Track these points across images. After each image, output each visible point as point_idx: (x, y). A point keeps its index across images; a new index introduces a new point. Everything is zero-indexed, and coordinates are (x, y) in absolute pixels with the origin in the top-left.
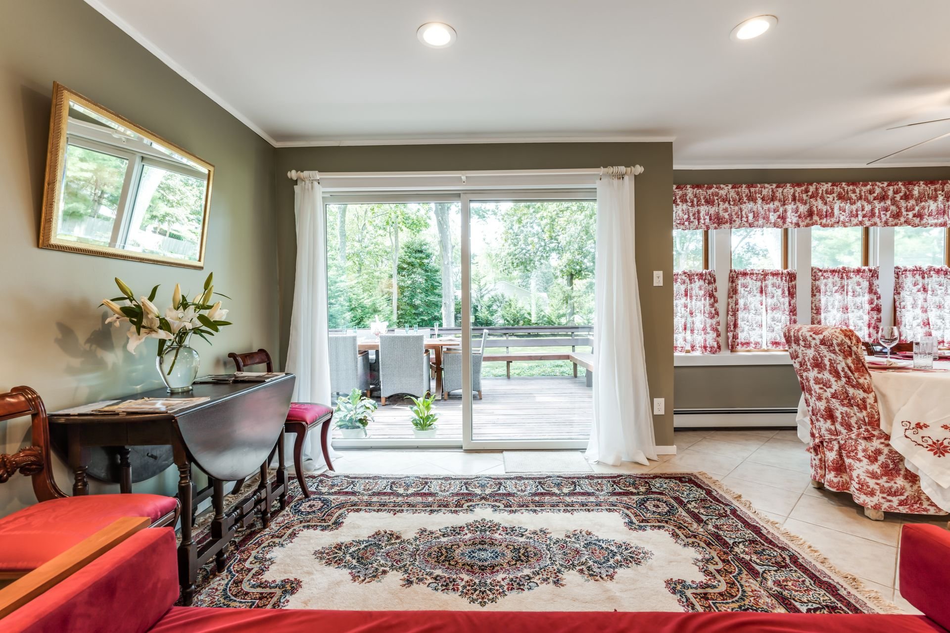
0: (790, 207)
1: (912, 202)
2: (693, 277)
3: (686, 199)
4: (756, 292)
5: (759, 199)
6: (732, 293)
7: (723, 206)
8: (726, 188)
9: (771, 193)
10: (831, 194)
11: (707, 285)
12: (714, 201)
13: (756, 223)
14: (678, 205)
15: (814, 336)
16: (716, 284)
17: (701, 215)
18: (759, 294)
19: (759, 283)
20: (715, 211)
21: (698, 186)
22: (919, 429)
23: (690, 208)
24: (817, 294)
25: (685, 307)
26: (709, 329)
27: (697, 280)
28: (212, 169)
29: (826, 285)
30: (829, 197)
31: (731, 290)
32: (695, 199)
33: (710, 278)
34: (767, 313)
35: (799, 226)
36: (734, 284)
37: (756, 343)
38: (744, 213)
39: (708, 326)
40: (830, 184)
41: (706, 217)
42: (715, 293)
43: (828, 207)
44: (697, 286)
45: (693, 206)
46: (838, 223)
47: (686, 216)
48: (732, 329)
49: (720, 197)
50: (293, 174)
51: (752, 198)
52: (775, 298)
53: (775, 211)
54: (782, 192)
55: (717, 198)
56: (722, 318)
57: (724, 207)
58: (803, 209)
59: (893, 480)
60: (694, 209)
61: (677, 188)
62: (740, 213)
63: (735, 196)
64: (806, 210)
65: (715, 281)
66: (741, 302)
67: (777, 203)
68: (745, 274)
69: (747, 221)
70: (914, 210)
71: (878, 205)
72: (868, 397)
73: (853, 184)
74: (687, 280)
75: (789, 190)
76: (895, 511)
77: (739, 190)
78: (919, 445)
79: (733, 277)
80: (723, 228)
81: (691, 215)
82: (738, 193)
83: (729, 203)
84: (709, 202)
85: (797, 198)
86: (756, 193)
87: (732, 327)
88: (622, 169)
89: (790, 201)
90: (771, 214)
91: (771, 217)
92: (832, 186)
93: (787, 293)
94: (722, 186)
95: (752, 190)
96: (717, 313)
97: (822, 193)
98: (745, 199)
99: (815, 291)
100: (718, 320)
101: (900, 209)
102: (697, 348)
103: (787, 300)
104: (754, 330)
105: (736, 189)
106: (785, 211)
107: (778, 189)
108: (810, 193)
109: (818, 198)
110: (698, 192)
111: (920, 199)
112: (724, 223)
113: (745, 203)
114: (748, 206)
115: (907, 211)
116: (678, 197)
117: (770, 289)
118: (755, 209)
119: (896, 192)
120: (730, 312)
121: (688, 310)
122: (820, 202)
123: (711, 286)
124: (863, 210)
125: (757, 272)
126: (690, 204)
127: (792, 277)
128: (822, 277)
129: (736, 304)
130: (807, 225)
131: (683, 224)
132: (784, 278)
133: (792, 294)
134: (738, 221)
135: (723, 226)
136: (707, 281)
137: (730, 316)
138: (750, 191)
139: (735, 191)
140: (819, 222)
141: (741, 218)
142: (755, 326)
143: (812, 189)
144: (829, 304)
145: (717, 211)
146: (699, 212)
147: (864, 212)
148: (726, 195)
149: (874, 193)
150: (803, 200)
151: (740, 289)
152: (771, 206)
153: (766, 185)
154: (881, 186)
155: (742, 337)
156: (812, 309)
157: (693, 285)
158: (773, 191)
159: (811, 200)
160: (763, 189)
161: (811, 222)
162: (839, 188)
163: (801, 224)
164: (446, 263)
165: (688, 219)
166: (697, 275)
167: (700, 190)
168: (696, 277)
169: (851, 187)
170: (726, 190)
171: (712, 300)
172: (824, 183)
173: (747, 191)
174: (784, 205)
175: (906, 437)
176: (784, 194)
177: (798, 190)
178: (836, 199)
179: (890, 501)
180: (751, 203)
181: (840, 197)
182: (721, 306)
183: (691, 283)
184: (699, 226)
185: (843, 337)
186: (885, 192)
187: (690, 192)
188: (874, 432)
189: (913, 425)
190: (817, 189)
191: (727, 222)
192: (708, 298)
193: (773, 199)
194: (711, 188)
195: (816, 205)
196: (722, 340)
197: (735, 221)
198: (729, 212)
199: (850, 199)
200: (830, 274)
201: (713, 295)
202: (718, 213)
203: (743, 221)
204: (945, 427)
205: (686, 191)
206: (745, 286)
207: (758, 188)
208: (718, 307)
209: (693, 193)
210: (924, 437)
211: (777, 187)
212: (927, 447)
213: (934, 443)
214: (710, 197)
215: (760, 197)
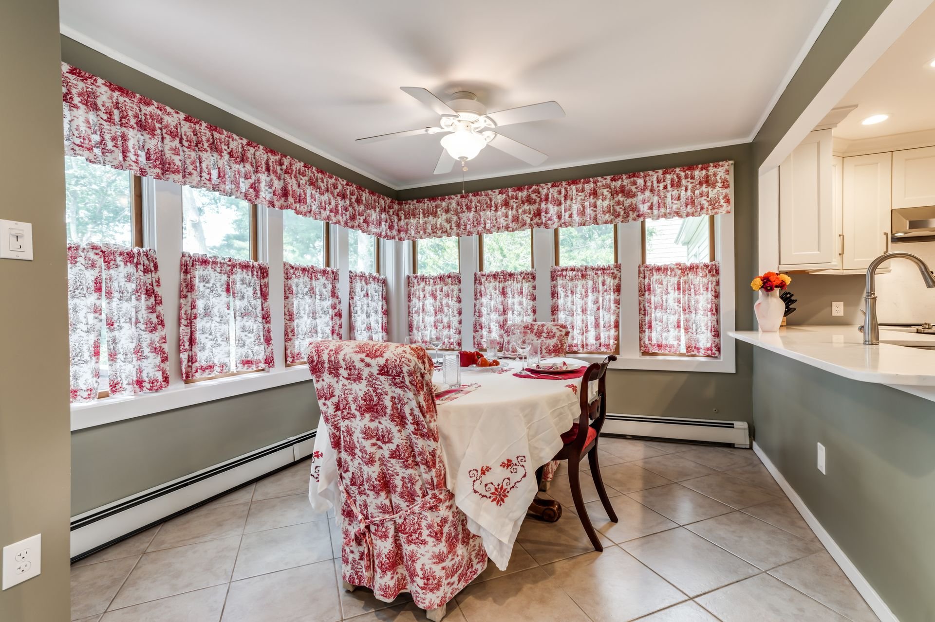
0: (263, 178)
1: (362, 208)
2: (112, 257)
3: (95, 104)
4: (221, 290)
5: (225, 152)
6: (185, 290)
7: (170, 143)
8: (175, 115)
9: (240, 150)
10: (303, 176)
11: (142, 274)
12: (154, 129)
13: (222, 187)
15: (368, 360)
16: (159, 273)
17: (130, 144)
18: (224, 294)
19: (224, 278)
20: (156, 146)
21: (122, 91)
22: (483, 476)
23: (104, 123)
24: (290, 296)
25: (95, 312)
26: (146, 351)
27: (122, 264)
29: (297, 286)
30: (301, 179)
31: (184, 284)
32: (116, 112)
33: (146, 262)
34: (235, 321)
35: (273, 206)
36: (189, 276)
37: (222, 366)
38: (204, 165)
39: (144, 345)
40: (302, 164)
41: (139, 152)
42: (156, 288)
43: (302, 191)
44: (122, 275)
45: (110, 120)
46: (310, 212)
47: (96, 138)
48: (187, 346)
49: (166, 127)
51: (214, 147)
52: (246, 300)
53: (247, 177)
54: (254, 154)
55: (160, 126)
56: (170, 330)
57: (173, 145)
58: (278, 185)
60: (114, 129)
62: (198, 164)
63: (190, 133)
64: (280, 187)
65: (156, 267)
66: (200, 304)
67: (248, 167)
68: (205, 262)
69: (209, 180)
70: (363, 215)
71: (341, 203)
73: (322, 172)
74: (101, 262)
75: (261, 154)
77: (197, 127)
78: (483, 496)
79: (186, 265)
80: (171, 180)
81: (107, 137)
82: (195, 133)
83: (181, 142)
84: (145, 127)
85: (271, 168)
86: (220, 141)
87: (187, 344)
89: (264, 170)
90: (242, 180)
91: (242, 185)
92: (304, 166)
93: (259, 295)
94: (168, 109)
95: (216, 135)
96: (162, 323)
97: (296, 172)
98: (205, 145)
99: (288, 292)
100: (163, 333)
101: (355, 211)
102: (125, 386)
103: (259, 302)
104: (219, 345)
105: (192, 124)
106: (258, 181)
107: (249, 147)
108: (284, 167)
109: (292, 177)
110: (121, 99)
111: (367, 207)
112: (173, 172)
113: (206, 151)
114: (209, 159)
115: (359, 215)
116: (74, 92)
117: (239, 286)
118: (220, 165)
119: (352, 194)
120: (183, 321)
121: (103, 317)
122: (294, 181)
123: (149, 276)
124: (330, 204)
125: (222, 261)
126: (104, 117)
127: (263, 272)
128: (294, 276)
129: (193, 307)
130: (281, 208)
131: (90, 149)
132: (255, 273)
133: (264, 296)
134: (195, 177)
135: (172, 176)
136: (141, 267)
137: (182, 327)
138: (212, 135)
139: (191, 127)
140: (294, 205)
141: (201, 173)
142: (219, 339)
143: (286, 162)
144: (301, 308)
145: (160, 148)
146: (124, 138)
147: (331, 207)
148: (176, 128)
149: (337, 188)
150: (277, 173)
151: (199, 285)
152: (241, 168)
153: (234, 136)
154: (342, 183)
155: (202, 357)
156: (285, 315)
157: (112, 272)
158: (243, 147)
159: (286, 175)
160: (230, 140)
161: (285, 204)
162: (310, 172)
163: (277, 204)
165: (102, 142)
166: (121, 254)
167: (127, 99)
168: (119, 259)
169: (320, 175)
170: (173, 119)
171: (152, 300)
172: (297, 160)
173: (208, 134)
174: (257, 172)
175: (475, 492)
176: (257, 158)
177: (273, 158)
178: (308, 183)
179: (452, 584)
180: (215, 154)
181: (312, 183)
182: (168, 310)
183: (109, 268)
184: (126, 164)
185: (416, 360)
186: (345, 190)
187: (103, 93)
188: (440, 496)
189: (479, 473)
190: (291, 164)
191: (177, 171)
192: (143, 297)
193: (243, 159)
194: (148, 104)
195: (291, 184)
196: (169, 367)
197: (190, 174)
198: (181, 156)
199: (320, 188)
200: (300, 272)
201: (153, 292)
202: (162, 153)
203: (203, 178)
204: (503, 465)
205: (94, 87)
206: (205, 280)
207: (223, 136)
208: (162, 312)
209: (111, 98)
210: (486, 485)
211: (248, 144)
212: (490, 497)
213: (496, 489)
214: (146, 118)
215: (225, 150)
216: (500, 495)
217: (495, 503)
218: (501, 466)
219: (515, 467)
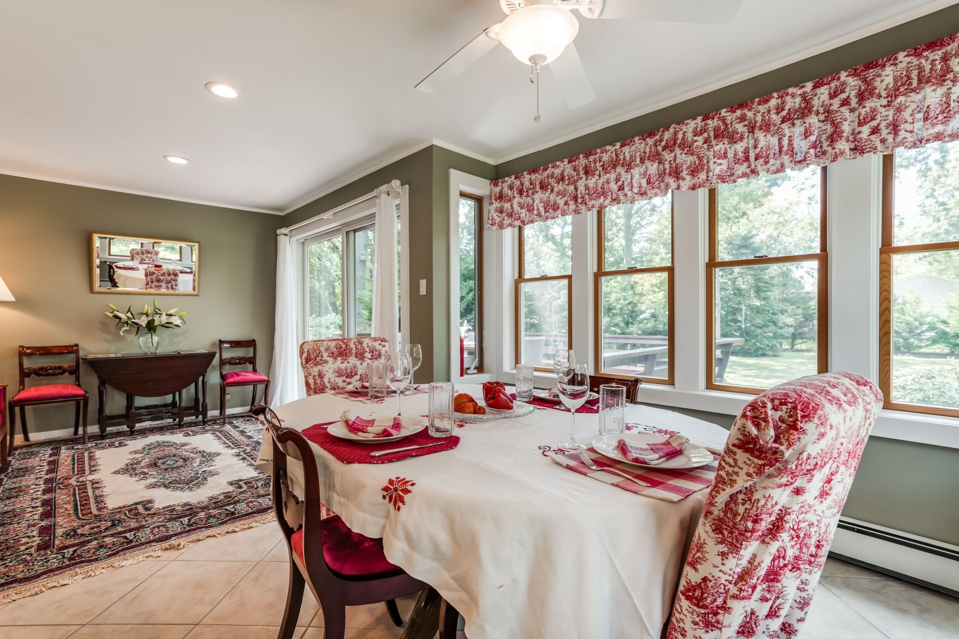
0: (636, 171)
3: (523, 189)
8: (562, 165)
12: (549, 184)
17: (535, 204)
21: (534, 171)
40: (700, 119)
45: (528, 196)
49: (555, 178)
51: (589, 171)
55: (552, 180)
57: (558, 189)
61: (515, 179)
63: (571, 172)
67: (620, 169)
75: (637, 146)
82: (574, 168)
83: (565, 183)
84: (543, 187)
85: (647, 155)
86: (595, 162)
92: (703, 120)
94: (558, 163)
95: (591, 158)
97: (683, 138)
105: (573, 163)
106: (631, 178)
108: (663, 143)
109: (676, 148)
110: (534, 177)
111: (896, 92)
113: (581, 179)
116: (516, 189)
122: (677, 151)
126: (526, 195)
138: (588, 161)
139: (572, 166)
143: (669, 134)
146: (533, 202)
148: (562, 174)
149: (783, 110)
152: (613, 174)
153: (608, 148)
154: (799, 92)
158: (616, 153)
160: (603, 154)
162: (715, 120)
167: (537, 175)
169: (737, 113)
170: (562, 167)
172: (689, 121)
173: (584, 162)
174: (629, 169)
176: (631, 153)
177: (650, 141)
187: (526, 179)
190: (676, 133)
193: (615, 164)
194: (547, 169)
207: (598, 155)
209: (530, 180)
211: (622, 146)
214: (545, 180)
215: (600, 166)
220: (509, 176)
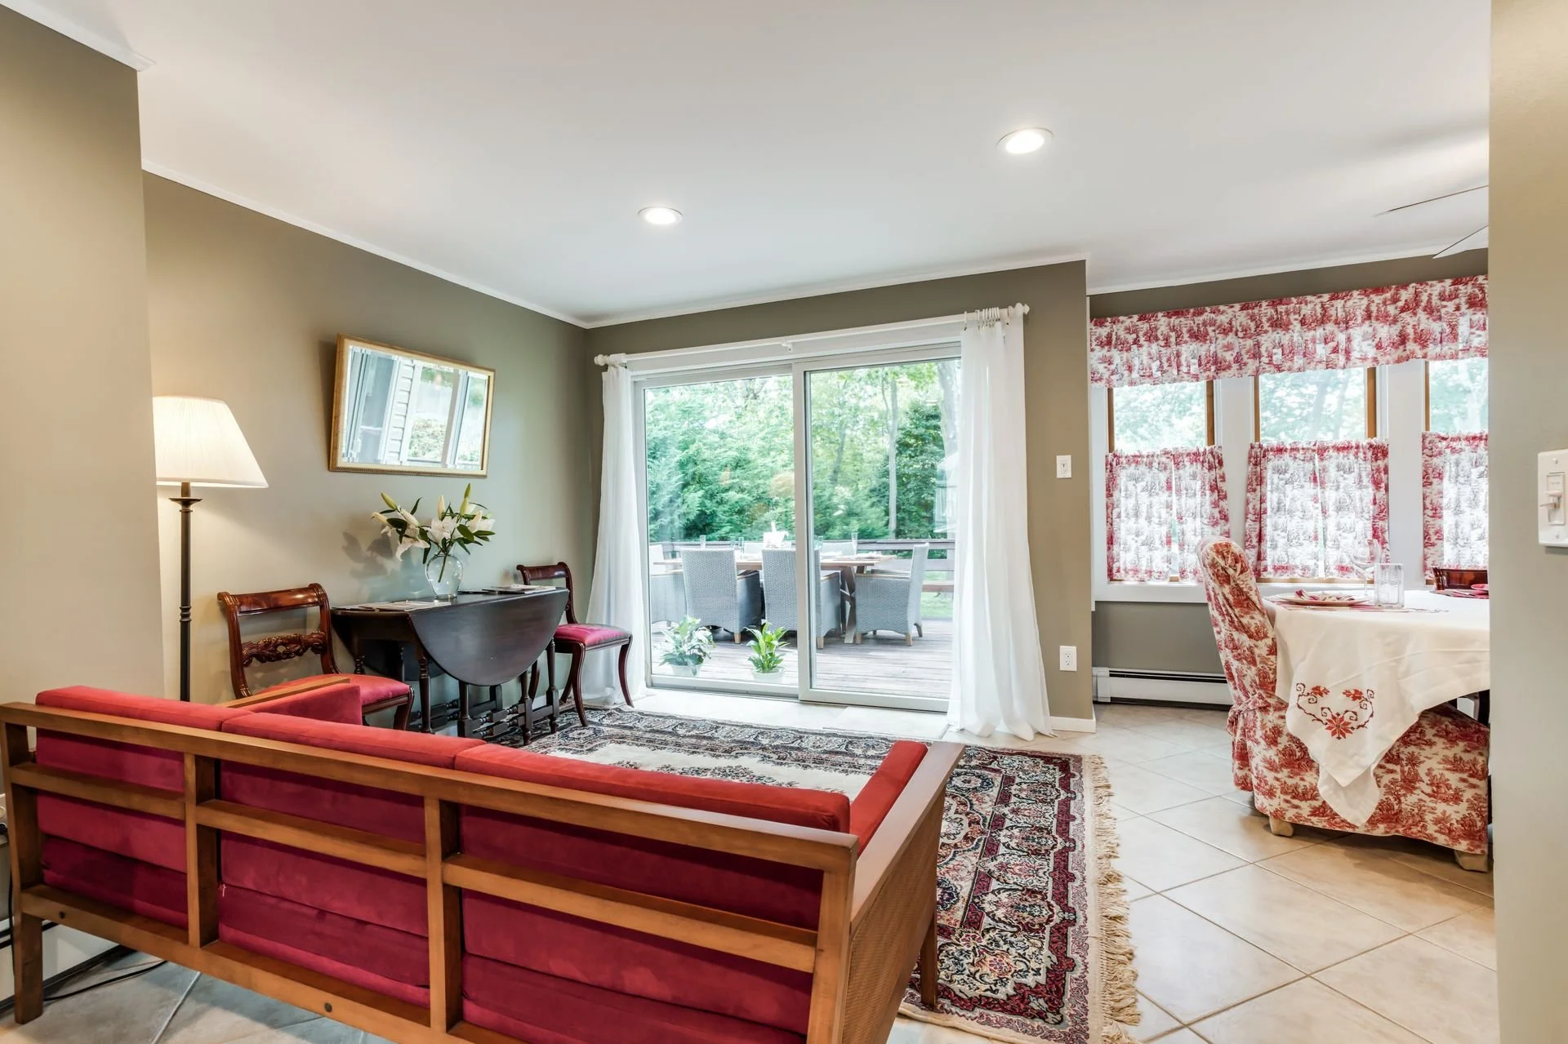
0: (1357, 333)
2: (1181, 459)
3: (1157, 336)
4: (1303, 480)
5: (1295, 323)
6: (1254, 483)
7: (1222, 341)
8: (1230, 311)
9: (1318, 311)
10: (1451, 300)
11: (1206, 471)
12: (1207, 334)
13: (1287, 364)
14: (1141, 346)
16: (1224, 469)
17: (1183, 359)
18: (1308, 485)
19: (1309, 466)
20: (1209, 350)
21: (1177, 314)
22: (1318, 696)
23: (1162, 349)
24: (1435, 481)
25: (1167, 507)
27: (1188, 464)
28: (491, 374)
29: (1457, 464)
30: (1445, 306)
31: (1254, 478)
32: (1173, 334)
33: (1212, 460)
34: (1326, 517)
36: (1258, 469)
37: (1305, 569)
38: (1263, 349)
40: (1448, 282)
41: (1192, 361)
42: (1220, 484)
43: (1444, 324)
44: (1188, 474)
45: (1167, 345)
46: (1466, 350)
48: (1255, 543)
49: (1219, 327)
50: (600, 360)
51: (1278, 324)
52: (1341, 490)
54: (1343, 306)
55: (1213, 328)
56: (1236, 522)
57: (1225, 342)
58: (1387, 332)
59: (1298, 774)
60: (1169, 350)
61: (1140, 320)
62: (1256, 350)
63: (1247, 322)
64: (1393, 333)
65: (1221, 463)
66: (1272, 499)
67: (1330, 327)
68: (1280, 450)
69: (1270, 363)
72: (1256, 646)
74: (1171, 464)
75: (1357, 302)
76: (1306, 824)
77: (1256, 311)
78: (1319, 720)
79: (1257, 457)
81: (1164, 360)
82: (1252, 318)
83: (1236, 335)
84: (1197, 336)
85: (1374, 314)
86: (1288, 313)
87: (1255, 541)
88: (995, 312)
89: (1360, 321)
92: (1453, 284)
93: (1367, 481)
94: (1222, 308)
95: (1282, 308)
96: (1225, 518)
97: (1429, 301)
98: (1266, 326)
99: (1431, 476)
100: (1226, 528)
103: (1368, 493)
104: (1301, 545)
105: (1250, 311)
106: (1349, 340)
107: (1334, 302)
108: (1401, 304)
109: (1420, 311)
110: (1177, 321)
112: (1224, 370)
113: (1266, 332)
114: (1268, 340)
116: (1141, 334)
117: (1332, 472)
118: (1286, 342)
120: (1250, 516)
121: (1174, 511)
122: (1422, 315)
123: (1213, 472)
125: (1305, 446)
126: (1162, 343)
127: (1380, 452)
128: (1448, 451)
129: (1262, 501)
130: (1400, 360)
132: (1361, 455)
133: (1379, 481)
134: (1253, 364)
135: (1223, 374)
136: (1206, 465)
137: (1249, 522)
138: (1276, 311)
139: (1248, 314)
140: (1419, 353)
141: (1259, 359)
142: (1302, 537)
143: (1406, 295)
144: (1461, 499)
145: (1212, 350)
146: (1178, 355)
148: (1230, 323)
150: (1386, 316)
151: (1270, 476)
152: (1319, 332)
153: (1309, 298)
155: (1271, 557)
156: (1425, 508)
157: (1181, 471)
158: (1323, 306)
159: (1403, 315)
160: (1303, 305)
161: (1404, 354)
162: (1469, 286)
164: (951, 436)
165: (1161, 366)
166: (1188, 455)
167: (1182, 319)
168: (1186, 459)
170: (1230, 314)
171: (1216, 495)
172: (1434, 282)
173: (1270, 311)
174: (1347, 328)
175: (1299, 707)
176: (1348, 310)
177: (1377, 299)
178: (1464, 307)
179: (1297, 807)
180: (1279, 331)
181: (1474, 303)
182: (1234, 505)
183: (1178, 469)
184: (1180, 378)
187: (1162, 323)
188: (1269, 700)
189: (1308, 690)
190: (1417, 294)
191: (1229, 367)
192: (1208, 492)
193: (1323, 320)
194: (1200, 314)
195: (1414, 323)
197: (1245, 364)
198: (1236, 350)
200: (1464, 443)
201: (1217, 488)
202: (1215, 355)
203: (1262, 363)
204: (1347, 693)
205: (1156, 322)
206: (1279, 471)
207: (1293, 305)
208: (1226, 507)
209: (1169, 324)
210: (1322, 709)
211: (1331, 299)
212: (1326, 724)
213: (1334, 718)
214: (1199, 328)
215: (1296, 319)
216: (1338, 726)
217: (1330, 732)
218: (1344, 693)
219: (1366, 702)
220: (1129, 315)
